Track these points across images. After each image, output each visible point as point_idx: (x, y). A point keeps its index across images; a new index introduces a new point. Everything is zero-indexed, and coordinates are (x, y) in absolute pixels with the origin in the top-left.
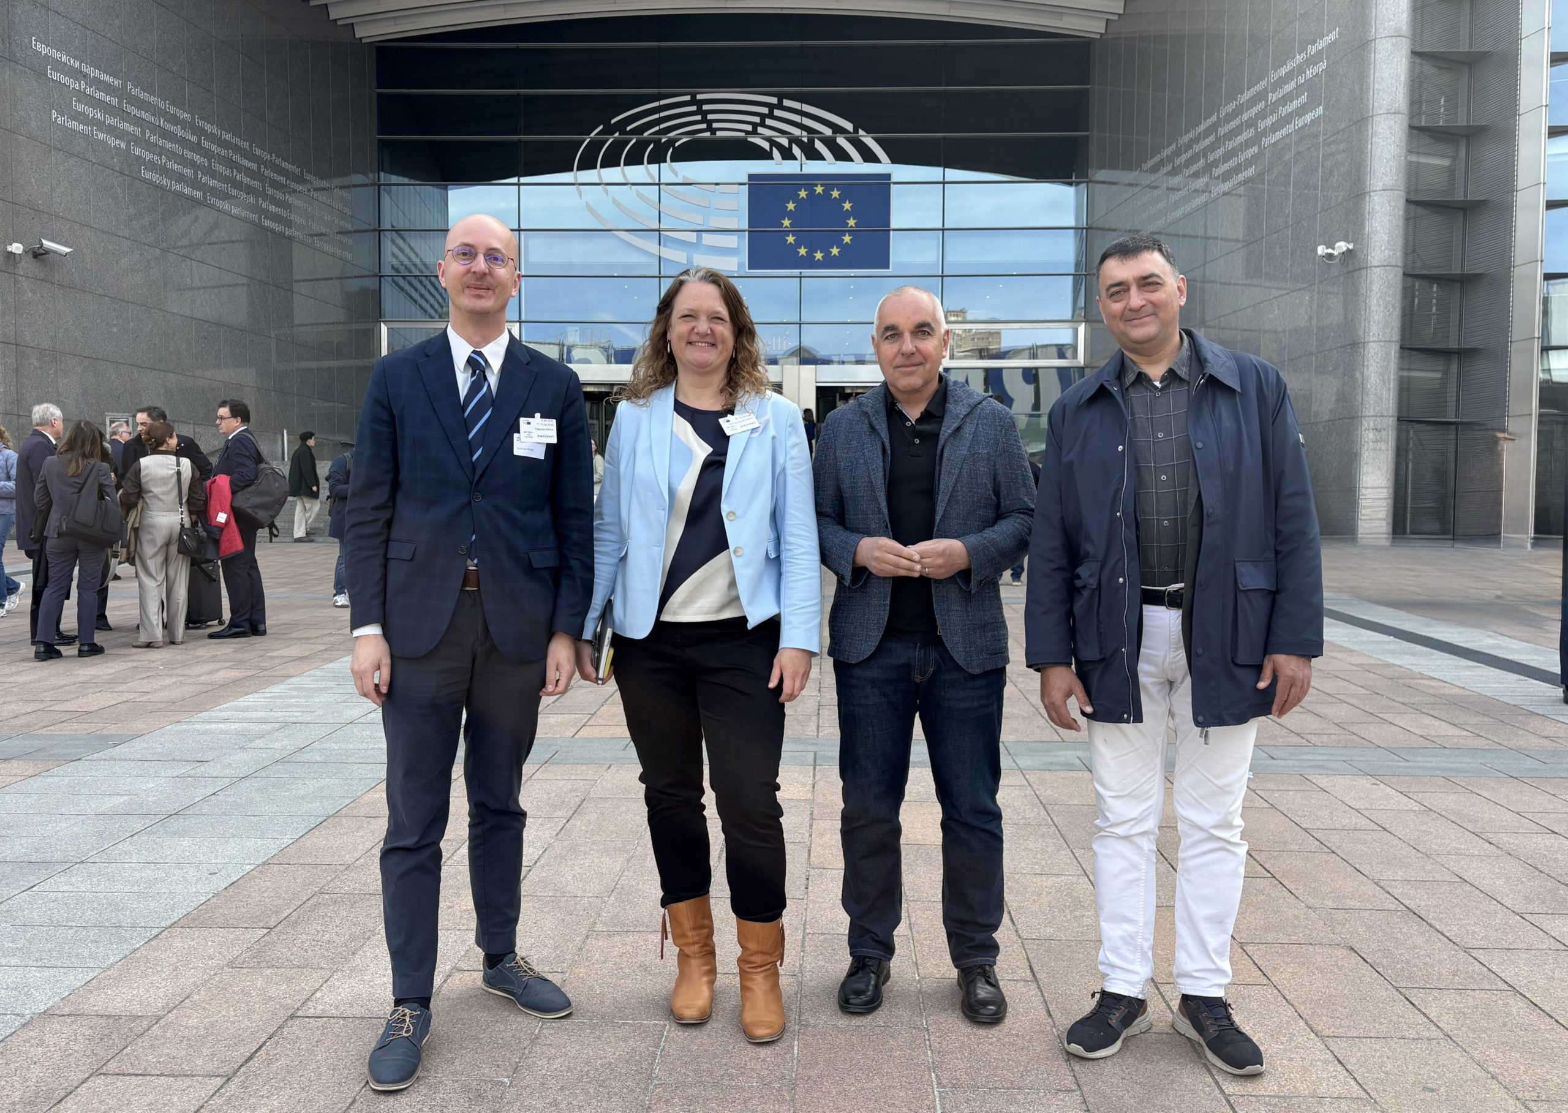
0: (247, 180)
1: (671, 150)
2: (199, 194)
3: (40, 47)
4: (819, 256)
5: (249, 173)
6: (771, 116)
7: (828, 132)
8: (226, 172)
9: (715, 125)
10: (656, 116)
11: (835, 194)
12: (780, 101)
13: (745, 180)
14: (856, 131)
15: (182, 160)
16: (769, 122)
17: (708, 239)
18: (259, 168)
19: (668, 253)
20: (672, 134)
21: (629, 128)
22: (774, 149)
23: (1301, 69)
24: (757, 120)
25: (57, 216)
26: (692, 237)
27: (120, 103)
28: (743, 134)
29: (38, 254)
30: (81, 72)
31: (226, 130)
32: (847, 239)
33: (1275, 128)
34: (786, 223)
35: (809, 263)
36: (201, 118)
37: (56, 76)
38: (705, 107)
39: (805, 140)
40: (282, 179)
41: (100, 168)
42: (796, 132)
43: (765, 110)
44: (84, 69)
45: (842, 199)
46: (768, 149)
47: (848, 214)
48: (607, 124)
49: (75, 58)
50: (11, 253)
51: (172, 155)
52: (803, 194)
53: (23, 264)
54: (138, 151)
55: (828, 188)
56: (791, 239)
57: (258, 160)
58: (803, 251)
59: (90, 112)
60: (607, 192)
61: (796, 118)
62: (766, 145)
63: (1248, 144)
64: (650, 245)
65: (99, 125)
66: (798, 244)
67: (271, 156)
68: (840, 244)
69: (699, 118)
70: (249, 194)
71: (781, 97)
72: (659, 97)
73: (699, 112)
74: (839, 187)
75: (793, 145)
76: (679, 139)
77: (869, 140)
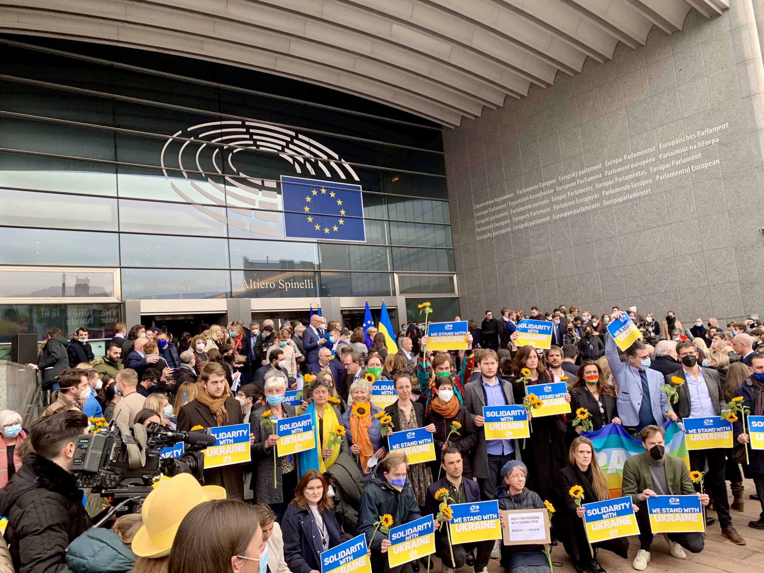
1: (231, 155)
6: (292, 143)
7: (325, 157)
9: (258, 143)
10: (219, 131)
11: (333, 195)
12: (297, 135)
14: (340, 160)
16: (291, 146)
17: (260, 215)
19: (232, 222)
20: (231, 145)
21: (200, 136)
23: (691, 142)
24: (284, 144)
28: (276, 151)
33: (668, 171)
34: (307, 209)
35: (322, 234)
38: (252, 131)
39: (313, 160)
42: (308, 155)
43: (288, 139)
45: (337, 198)
46: (292, 162)
47: (340, 208)
48: (184, 130)
55: (328, 190)
56: (310, 219)
61: (307, 147)
62: (291, 160)
63: (638, 179)
64: (220, 215)
66: (314, 223)
68: (338, 225)
69: (248, 136)
71: (297, 132)
72: (221, 119)
73: (247, 133)
74: (335, 191)
75: (307, 163)
76: (236, 148)
77: (347, 166)
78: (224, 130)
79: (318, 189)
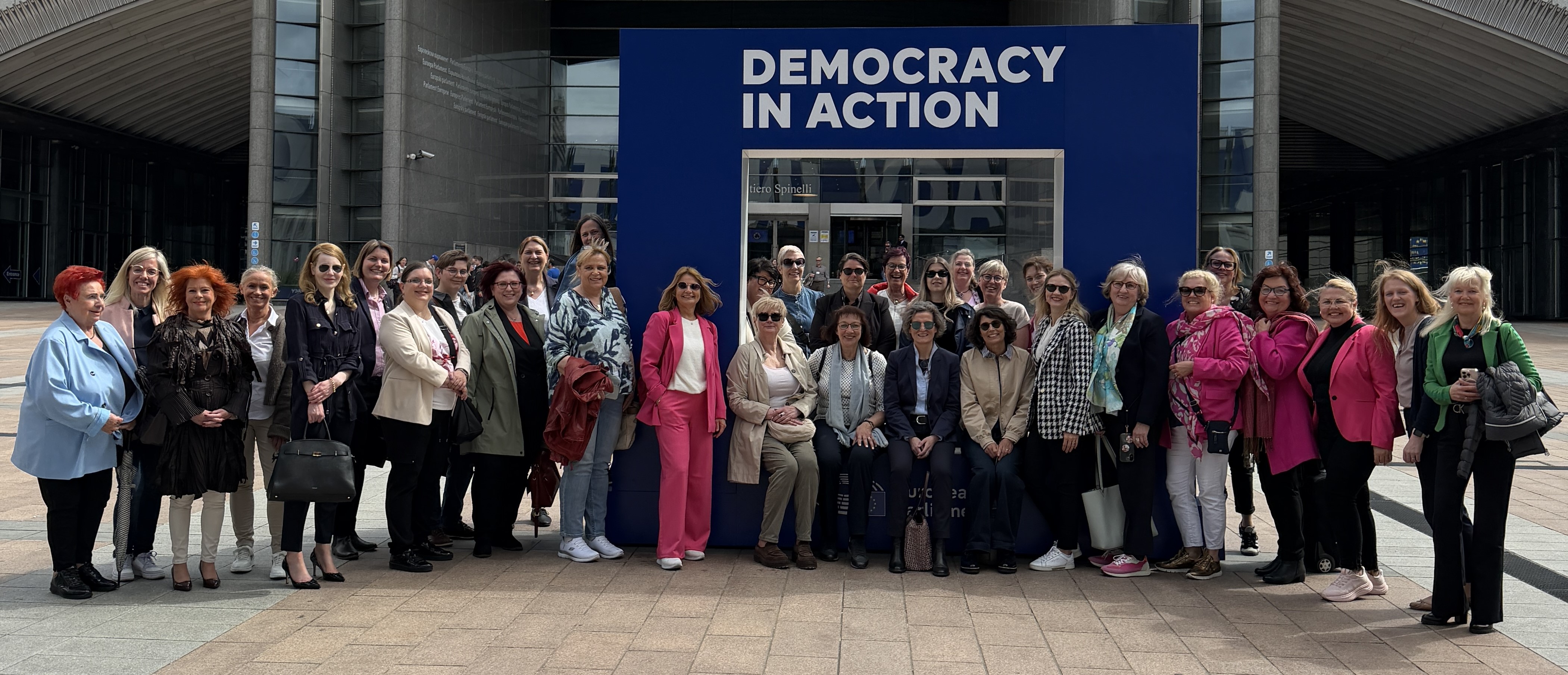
2: (474, 113)
3: (421, 50)
5: (494, 95)
8: (485, 97)
15: (469, 95)
18: (498, 91)
25: (425, 138)
27: (447, 70)
29: (419, 158)
30: (434, 58)
31: (486, 74)
37: (425, 63)
41: (440, 107)
49: (433, 52)
50: (409, 159)
51: (466, 93)
53: (412, 164)
54: (453, 95)
59: (437, 79)
65: (439, 84)
70: (494, 107)
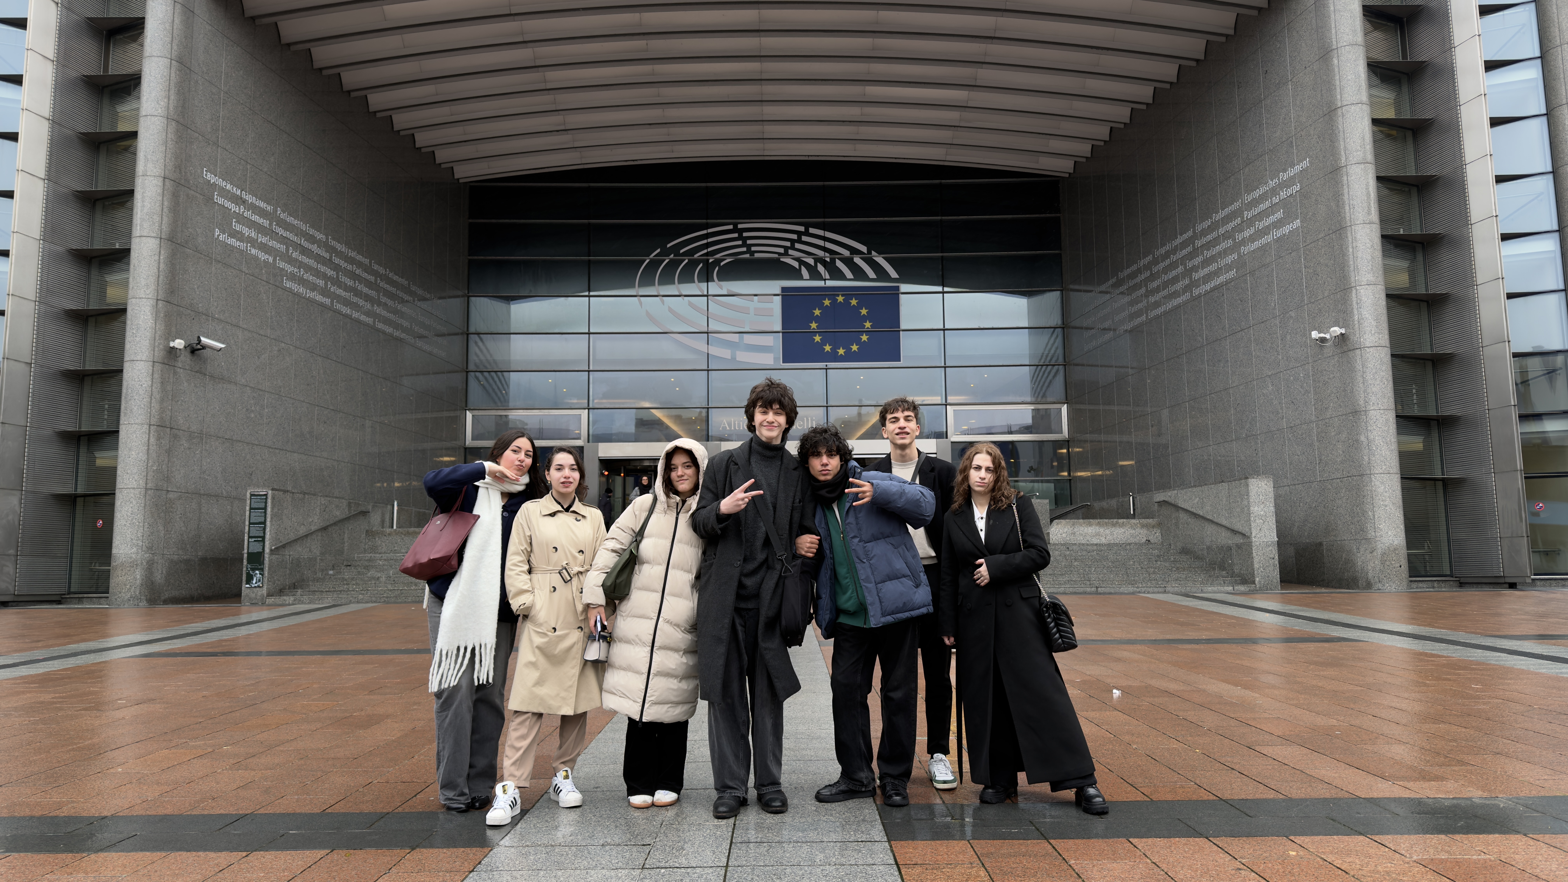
0: (365, 290)
1: (717, 268)
2: (327, 301)
3: (208, 176)
4: (841, 351)
5: (369, 284)
6: (799, 241)
7: (846, 253)
8: (349, 282)
9: (753, 249)
10: (705, 242)
11: (854, 302)
12: (806, 229)
13: (779, 291)
14: (869, 252)
15: (317, 273)
16: (797, 246)
17: (749, 339)
18: (376, 280)
19: (714, 351)
20: (718, 256)
21: (682, 251)
22: (802, 267)
23: (1274, 192)
24: (788, 244)
25: (213, 318)
26: (735, 338)
27: (270, 224)
28: (776, 256)
29: (195, 349)
30: (241, 198)
31: (352, 249)
32: (864, 338)
33: (1252, 239)
34: (814, 325)
35: (834, 357)
36: (333, 239)
37: (221, 201)
38: (745, 234)
39: (828, 260)
40: (393, 290)
41: (251, 278)
42: (820, 253)
43: (795, 237)
44: (244, 196)
45: (860, 306)
46: (797, 267)
47: (865, 319)
48: (663, 247)
49: (238, 187)
50: (173, 348)
51: (308, 268)
52: (827, 302)
53: (182, 358)
54: (282, 265)
55: (848, 297)
56: (818, 338)
57: (375, 273)
58: (828, 348)
59: (246, 231)
60: (663, 302)
61: (820, 243)
62: (796, 264)
63: (1225, 252)
64: (699, 344)
65: (253, 242)
66: (824, 342)
67: (386, 271)
68: (858, 342)
69: (740, 243)
70: (367, 301)
71: (807, 226)
72: (707, 226)
73: (740, 238)
74: (856, 297)
75: (819, 264)
76: (725, 260)
77: (880, 260)
78: (710, 240)
79: (833, 298)
